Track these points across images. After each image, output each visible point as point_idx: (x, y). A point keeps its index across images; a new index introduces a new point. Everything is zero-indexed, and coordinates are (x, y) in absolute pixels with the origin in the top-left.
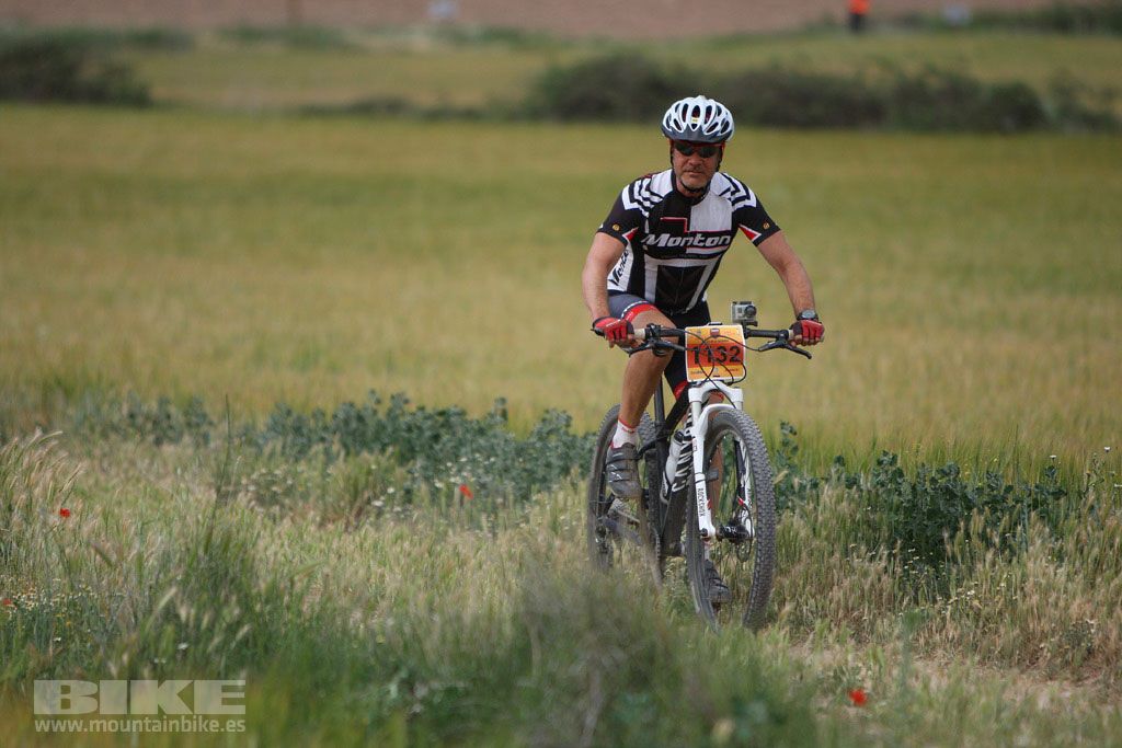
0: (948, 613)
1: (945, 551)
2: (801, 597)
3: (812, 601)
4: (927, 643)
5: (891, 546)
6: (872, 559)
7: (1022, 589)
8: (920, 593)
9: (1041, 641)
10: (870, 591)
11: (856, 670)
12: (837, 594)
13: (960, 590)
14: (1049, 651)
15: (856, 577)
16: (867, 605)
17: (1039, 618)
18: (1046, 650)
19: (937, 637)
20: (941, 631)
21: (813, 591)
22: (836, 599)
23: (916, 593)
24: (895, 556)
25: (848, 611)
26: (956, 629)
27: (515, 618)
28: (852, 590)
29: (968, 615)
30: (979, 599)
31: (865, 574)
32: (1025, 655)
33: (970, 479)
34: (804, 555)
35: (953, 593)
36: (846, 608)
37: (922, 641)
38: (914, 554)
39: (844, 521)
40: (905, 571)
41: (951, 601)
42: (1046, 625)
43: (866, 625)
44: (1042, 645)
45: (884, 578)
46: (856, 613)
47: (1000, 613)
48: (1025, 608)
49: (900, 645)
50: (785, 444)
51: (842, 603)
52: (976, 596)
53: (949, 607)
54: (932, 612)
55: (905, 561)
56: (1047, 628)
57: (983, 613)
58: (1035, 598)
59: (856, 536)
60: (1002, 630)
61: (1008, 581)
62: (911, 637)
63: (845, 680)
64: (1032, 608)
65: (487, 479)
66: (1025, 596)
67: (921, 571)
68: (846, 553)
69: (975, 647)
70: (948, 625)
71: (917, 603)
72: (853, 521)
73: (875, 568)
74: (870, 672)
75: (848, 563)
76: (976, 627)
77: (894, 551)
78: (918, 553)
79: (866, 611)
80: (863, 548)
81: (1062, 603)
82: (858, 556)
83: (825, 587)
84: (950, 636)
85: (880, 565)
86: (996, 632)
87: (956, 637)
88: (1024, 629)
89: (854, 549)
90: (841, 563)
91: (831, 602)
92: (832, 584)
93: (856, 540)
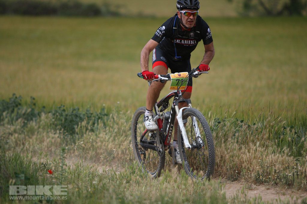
0: (75, 149)
1: (75, 131)
2: (35, 144)
3: (38, 146)
4: (70, 157)
5: (60, 130)
6: (55, 134)
7: (96, 141)
8: (68, 143)
9: (100, 155)
10: (54, 142)
11: (50, 164)
12: (45, 143)
13: (79, 142)
15: (50, 139)
16: (53, 146)
17: (100, 149)
18: (102, 158)
19: (72, 155)
21: (38, 143)
22: (45, 145)
24: (61, 133)
25: (48, 148)
26: (77, 152)
29: (81, 149)
31: (53, 138)
32: (96, 159)
33: (82, 112)
34: (36, 133)
37: (68, 156)
39: (48, 124)
40: (64, 137)
41: (77, 144)
42: (102, 151)
43: (53, 152)
44: (101, 156)
45: (58, 139)
46: (50, 149)
47: (90, 148)
48: (96, 146)
50: (31, 102)
51: (47, 146)
52: (83, 144)
53: (76, 147)
54: (71, 148)
55: (64, 134)
57: (85, 148)
58: (99, 144)
59: (50, 127)
60: (90, 152)
61: (92, 139)
62: (65, 155)
63: (47, 167)
64: (98, 147)
66: (96, 143)
67: (68, 137)
68: (48, 132)
71: (67, 146)
72: (50, 124)
73: (55, 136)
74: (54, 165)
75: (48, 135)
76: (83, 152)
77: (61, 132)
78: (67, 132)
79: (53, 148)
80: (53, 131)
81: (106, 145)
82: (51, 133)
83: (42, 141)
84: (76, 154)
85: (57, 135)
86: (88, 153)
87: (78, 155)
88: (96, 152)
89: (50, 131)
90: (46, 135)
91: (43, 146)
92: (44, 141)
93: (50, 129)
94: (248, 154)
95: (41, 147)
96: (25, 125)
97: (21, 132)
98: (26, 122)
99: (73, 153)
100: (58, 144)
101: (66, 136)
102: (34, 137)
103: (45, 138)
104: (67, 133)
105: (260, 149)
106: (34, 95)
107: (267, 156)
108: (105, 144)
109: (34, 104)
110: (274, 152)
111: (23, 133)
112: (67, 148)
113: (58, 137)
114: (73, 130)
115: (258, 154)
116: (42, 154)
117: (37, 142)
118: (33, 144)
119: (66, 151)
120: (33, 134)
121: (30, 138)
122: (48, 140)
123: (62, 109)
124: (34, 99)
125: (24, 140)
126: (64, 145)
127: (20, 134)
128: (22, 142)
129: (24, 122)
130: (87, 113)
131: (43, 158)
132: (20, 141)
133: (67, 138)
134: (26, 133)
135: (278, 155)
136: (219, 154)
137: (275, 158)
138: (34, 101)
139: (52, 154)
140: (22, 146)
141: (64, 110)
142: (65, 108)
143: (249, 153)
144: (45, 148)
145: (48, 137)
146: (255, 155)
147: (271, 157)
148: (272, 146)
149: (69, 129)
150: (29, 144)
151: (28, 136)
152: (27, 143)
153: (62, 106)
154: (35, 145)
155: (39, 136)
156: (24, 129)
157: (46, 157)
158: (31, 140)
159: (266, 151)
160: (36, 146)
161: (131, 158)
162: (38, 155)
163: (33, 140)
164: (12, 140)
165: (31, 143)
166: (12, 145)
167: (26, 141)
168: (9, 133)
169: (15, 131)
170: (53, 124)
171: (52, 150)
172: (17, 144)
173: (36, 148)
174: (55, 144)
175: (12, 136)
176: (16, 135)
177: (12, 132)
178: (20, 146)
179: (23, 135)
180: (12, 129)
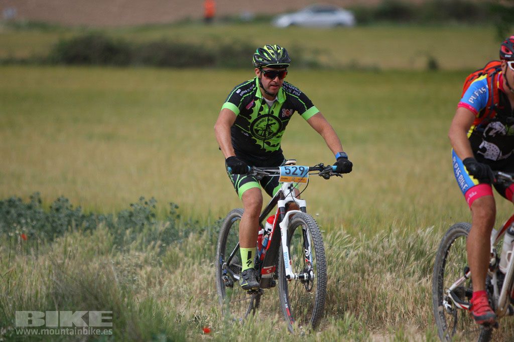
3: (185, 286)
6: (212, 266)
10: (212, 280)
11: (205, 317)
12: (196, 283)
15: (205, 275)
21: (185, 281)
22: (196, 285)
27: (47, 296)
28: (203, 280)
34: (181, 265)
36: (200, 289)
39: (200, 249)
43: (209, 296)
46: (205, 291)
50: (172, 213)
51: (199, 286)
59: (205, 256)
62: (230, 302)
63: (200, 322)
65: (33, 231)
68: (200, 264)
72: (204, 249)
74: (211, 318)
75: (201, 268)
79: (209, 291)
80: (208, 261)
82: (206, 265)
83: (191, 279)
86: (269, 299)
89: (204, 262)
90: (198, 268)
91: (193, 286)
92: (194, 278)
93: (205, 258)
95: (190, 289)
96: (163, 251)
97: (155, 263)
98: (164, 245)
102: (179, 271)
103: (196, 274)
106: (177, 201)
109: (178, 216)
111: (158, 265)
116: (192, 300)
117: (183, 280)
118: (176, 283)
120: (176, 266)
121: (171, 273)
122: (201, 277)
124: (177, 207)
125: (161, 276)
127: (155, 266)
128: (158, 280)
129: (161, 246)
131: (194, 307)
132: (155, 278)
134: (163, 265)
138: (177, 211)
139: (208, 301)
140: (158, 287)
144: (196, 290)
150: (169, 283)
151: (168, 269)
152: (167, 281)
154: (180, 285)
155: (186, 269)
156: (161, 258)
157: (199, 305)
158: (173, 277)
161: (341, 308)
162: (185, 302)
163: (176, 277)
164: (141, 276)
165: (172, 282)
166: (143, 285)
167: (165, 278)
168: (137, 265)
169: (146, 261)
170: (209, 249)
171: (207, 293)
172: (151, 282)
173: (181, 289)
174: (213, 283)
175: (141, 269)
176: (149, 269)
177: (141, 263)
178: (155, 286)
179: (160, 269)
180: (142, 258)
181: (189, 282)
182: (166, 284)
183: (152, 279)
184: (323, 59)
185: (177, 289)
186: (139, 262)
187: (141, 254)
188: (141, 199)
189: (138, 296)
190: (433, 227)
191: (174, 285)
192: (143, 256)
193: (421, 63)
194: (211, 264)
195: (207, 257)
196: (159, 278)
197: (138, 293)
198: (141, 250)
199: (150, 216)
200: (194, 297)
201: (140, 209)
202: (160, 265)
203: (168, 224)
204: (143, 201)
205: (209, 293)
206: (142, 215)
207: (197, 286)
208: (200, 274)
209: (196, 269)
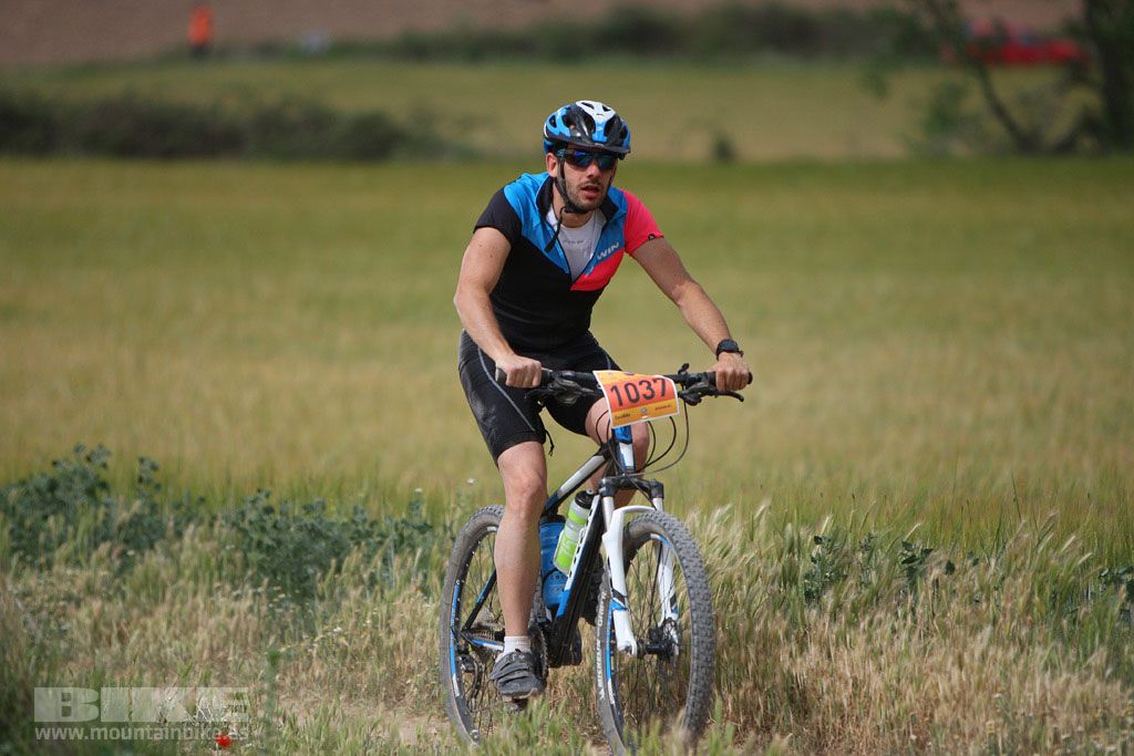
0: (315, 651)
1: (313, 587)
2: (164, 638)
3: (176, 643)
4: (293, 683)
5: (256, 585)
6: (237, 598)
7: (388, 625)
8: (286, 632)
9: (407, 677)
10: (236, 631)
12: (202, 635)
13: (326, 627)
14: (416, 686)
15: (222, 616)
16: (232, 645)
17: (406, 655)
18: (412, 686)
19: (303, 676)
20: (308, 669)
21: (178, 632)
22: (200, 640)
23: (283, 633)
24: (259, 594)
25: (213, 651)
26: (322, 667)
28: (217, 629)
29: (334, 653)
30: (345, 636)
31: (232, 614)
32: (392, 692)
33: (335, 515)
34: (168, 595)
35: (319, 631)
36: (211, 649)
38: (279, 592)
39: (209, 560)
40: (271, 611)
41: (317, 639)
42: (412, 661)
43: (231, 665)
44: (409, 681)
45: (250, 616)
46: (221, 654)
47: (367, 650)
48: (391, 644)
49: (266, 686)
51: (208, 645)
52: (340, 634)
53: (315, 645)
54: (299, 650)
55: (271, 596)
56: (413, 664)
57: (350, 650)
58: (402, 635)
59: (220, 575)
60: (369, 667)
61: (374, 618)
62: (277, 677)
64: (399, 646)
66: (390, 632)
67: (287, 609)
68: (210, 593)
69: (341, 686)
70: (315, 663)
71: (283, 642)
72: (218, 560)
73: (240, 607)
75: (213, 602)
76: (343, 665)
77: (260, 590)
78: (284, 591)
79: (231, 652)
80: (228, 587)
81: (428, 639)
82: (223, 596)
83: (189, 628)
84: (317, 674)
85: (246, 604)
86: (363, 669)
87: (323, 675)
88: (391, 666)
89: (218, 588)
90: (205, 603)
91: (196, 643)
92: (197, 625)
93: (220, 579)
94: (955, 672)
95: (188, 649)
96: (126, 566)
97: (111, 593)
98: (131, 553)
99: (306, 669)
100: (250, 639)
101: (279, 606)
102: (162, 610)
103: (201, 615)
104: (282, 596)
105: (1000, 653)
106: (157, 456)
107: (1026, 678)
108: (424, 635)
110: (1050, 666)
111: (119, 596)
112: (283, 650)
113: (251, 609)
114: (307, 584)
115: (994, 673)
116: (191, 674)
117: (172, 629)
118: (156, 637)
119: (282, 662)
120: (156, 600)
121: (150, 614)
123: (263, 503)
124: (154, 468)
125: (124, 620)
126: (271, 641)
127: (109, 599)
128: (115, 629)
129: (123, 554)
130: (353, 522)
132: (108, 625)
133: (282, 615)
134: (129, 595)
135: (1065, 676)
136: (848, 674)
137: (1054, 685)
138: (157, 477)
139: (229, 675)
140: (116, 646)
141: (269, 510)
142: (273, 501)
143: (961, 667)
144: (201, 652)
145: (213, 610)
146: (981, 678)
147: (1043, 685)
148: (1045, 644)
149: (288, 582)
150: (142, 635)
151: (135, 604)
152: (137, 632)
153: (262, 496)
154: (166, 642)
155: (178, 606)
156: (124, 582)
157: (207, 685)
158: (149, 622)
159: (1022, 661)
160: (170, 645)
162: (176, 679)
163: (156, 623)
164: (78, 622)
165: (149, 634)
166: (82, 640)
167: (132, 626)
168: (69, 598)
169: (90, 590)
170: (231, 561)
171: (226, 658)
172: (100, 636)
173: (169, 650)
174: (238, 637)
175: (78, 605)
176: (96, 604)
177: (79, 592)
178: (110, 644)
179: (121, 604)
180: (80, 582)
181: (186, 634)
182: (133, 639)
183: (102, 628)
184: (482, 139)
185: (159, 650)
186: (75, 591)
187: (78, 572)
188: (78, 449)
189: (71, 665)
190: (729, 506)
191: (151, 640)
192: (82, 576)
193: (697, 148)
194: (235, 593)
195: (226, 577)
196: (118, 625)
197: (71, 659)
198: (78, 563)
199: (97, 488)
200: (197, 667)
201: (75, 472)
202: (123, 596)
203: (137, 505)
204: (83, 455)
205: (230, 658)
206: (79, 486)
207: (203, 641)
208: (211, 615)
209: (202, 606)
